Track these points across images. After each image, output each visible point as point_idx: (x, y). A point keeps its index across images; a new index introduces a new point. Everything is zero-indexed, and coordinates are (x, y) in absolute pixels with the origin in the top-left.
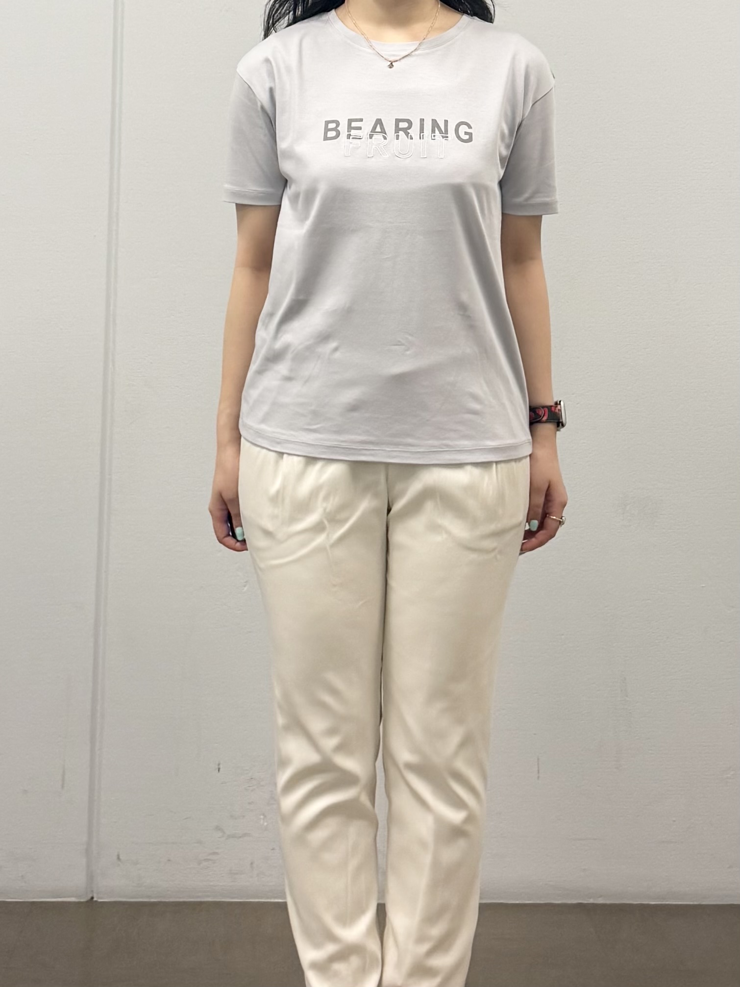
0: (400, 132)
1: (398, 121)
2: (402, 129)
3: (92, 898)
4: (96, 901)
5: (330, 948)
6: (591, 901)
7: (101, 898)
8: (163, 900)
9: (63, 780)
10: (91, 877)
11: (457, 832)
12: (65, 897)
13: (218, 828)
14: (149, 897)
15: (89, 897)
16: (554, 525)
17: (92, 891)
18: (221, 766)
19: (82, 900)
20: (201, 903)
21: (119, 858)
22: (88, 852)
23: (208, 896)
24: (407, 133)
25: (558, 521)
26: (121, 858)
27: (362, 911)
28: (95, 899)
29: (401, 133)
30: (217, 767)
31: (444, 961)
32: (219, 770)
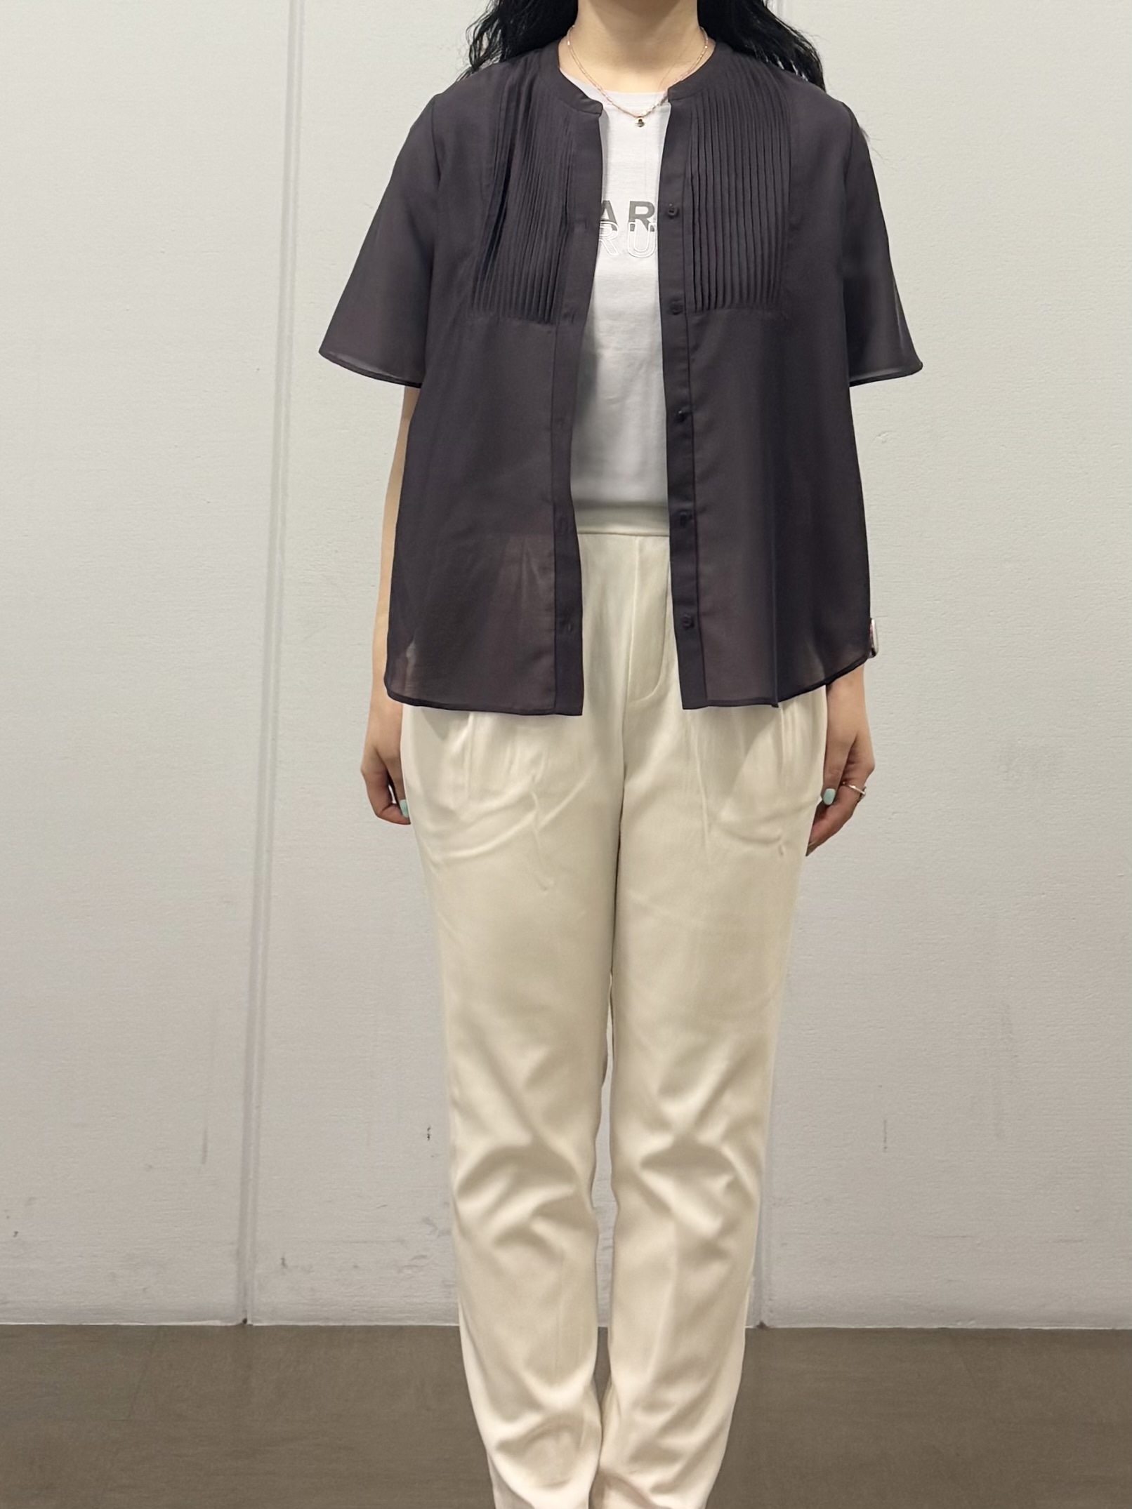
0: (636, 220)
1: (634, 205)
2: (640, 217)
3: (245, 1321)
4: (251, 1325)
5: (530, 1421)
6: (959, 1325)
7: (260, 1321)
8: (347, 1324)
9: (205, 1150)
10: (244, 1291)
11: (708, 1251)
12: (204, 1320)
13: (427, 1221)
14: (328, 1319)
15: (240, 1321)
16: (852, 797)
17: (245, 1312)
18: (431, 1132)
19: (230, 1324)
20: (401, 1328)
21: (283, 1264)
22: (239, 1255)
23: (409, 1318)
24: (646, 222)
25: (858, 792)
26: (287, 1262)
27: (576, 1364)
28: (249, 1322)
29: (638, 222)
30: (426, 1132)
31: (689, 1440)
32: (429, 1137)
